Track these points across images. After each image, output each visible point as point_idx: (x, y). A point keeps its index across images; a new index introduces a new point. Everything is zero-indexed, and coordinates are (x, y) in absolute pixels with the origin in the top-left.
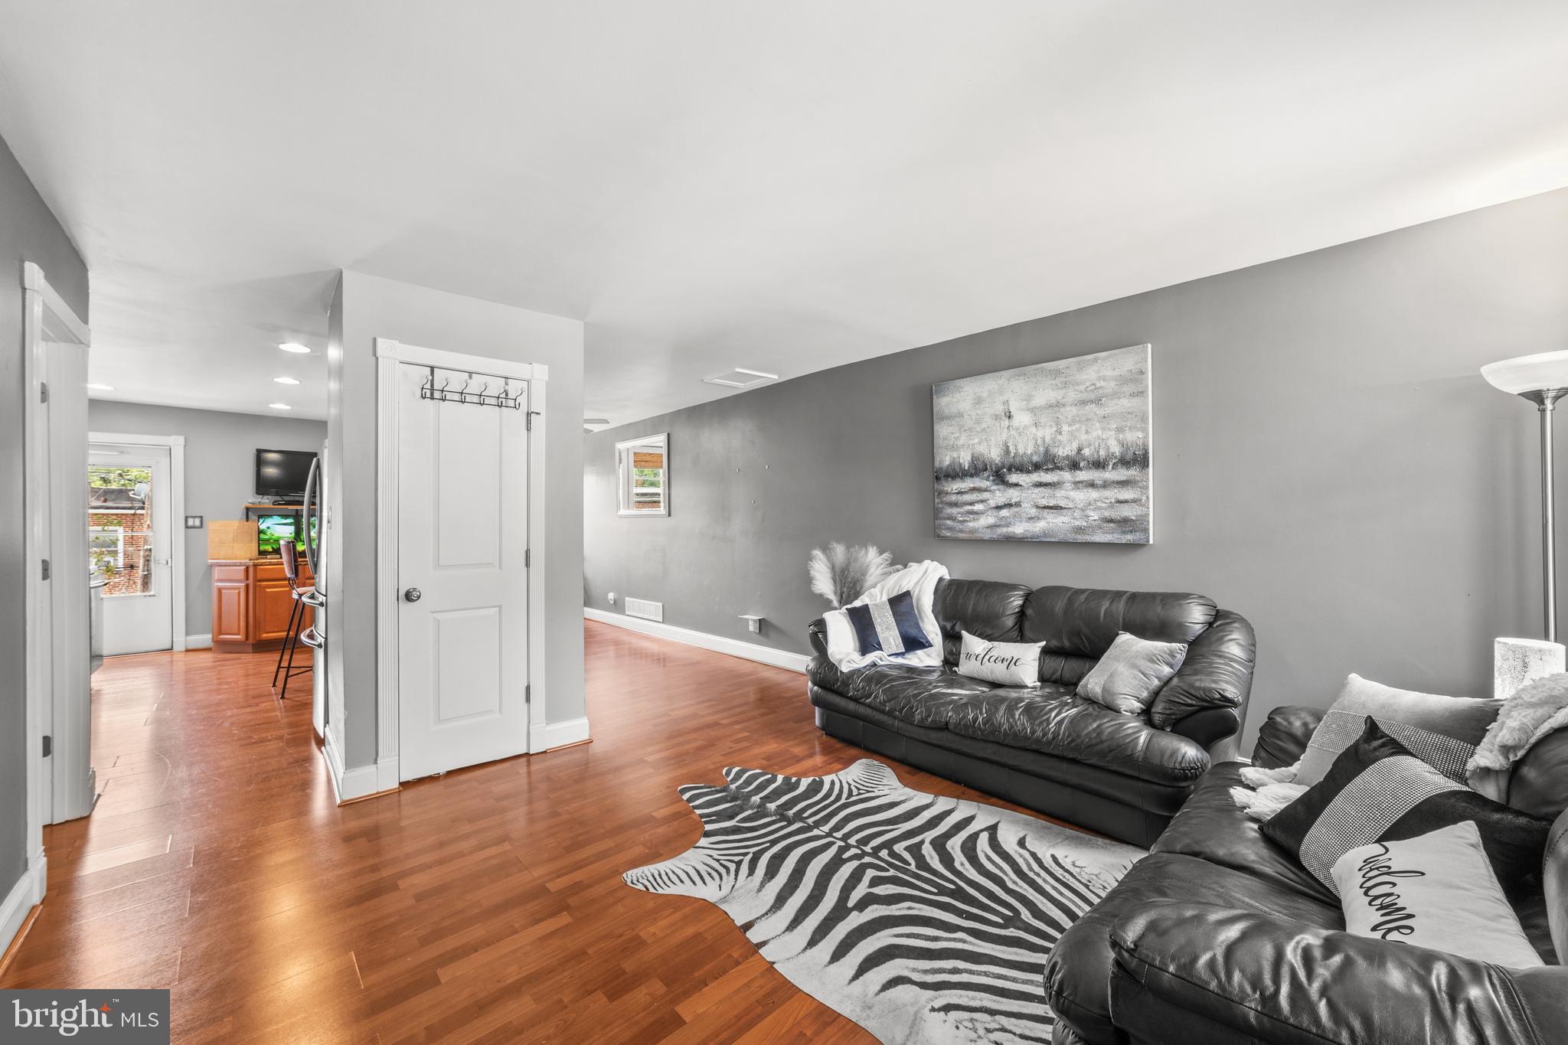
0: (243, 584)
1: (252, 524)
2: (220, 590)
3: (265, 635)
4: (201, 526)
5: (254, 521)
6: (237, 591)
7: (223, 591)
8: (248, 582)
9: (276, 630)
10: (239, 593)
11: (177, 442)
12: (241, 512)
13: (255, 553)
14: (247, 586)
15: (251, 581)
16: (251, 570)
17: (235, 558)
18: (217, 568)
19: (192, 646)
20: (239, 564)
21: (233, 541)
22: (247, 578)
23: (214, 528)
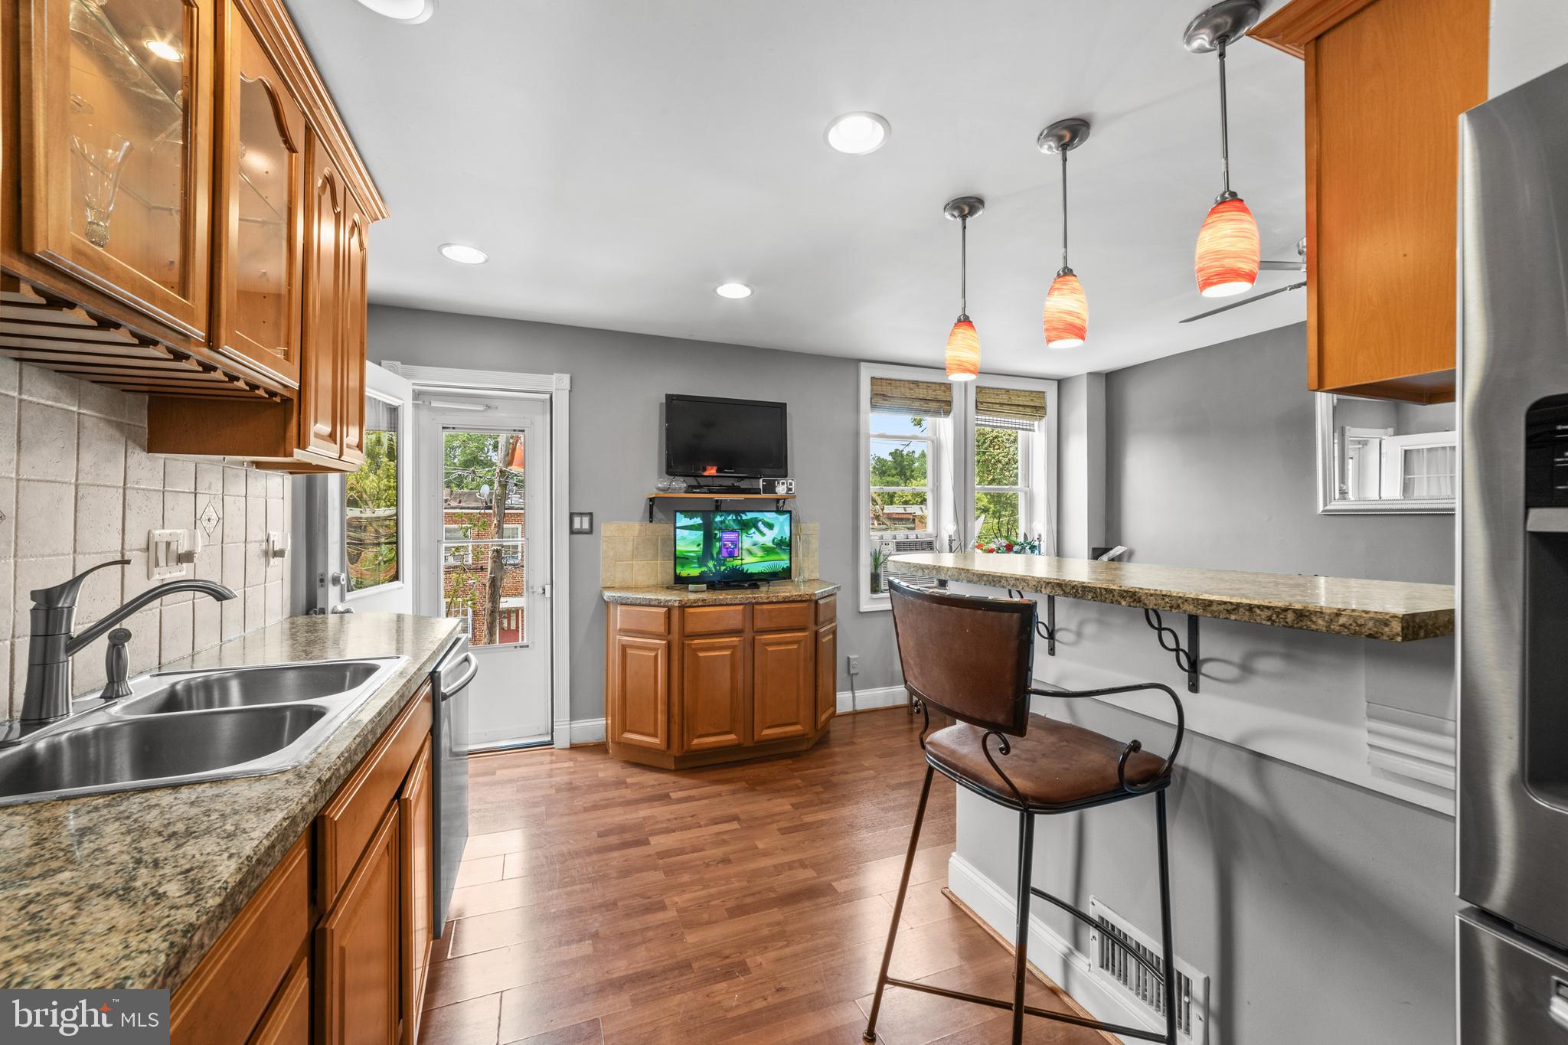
0: (663, 642)
1: (660, 528)
2: (624, 648)
4: (590, 531)
5: (659, 522)
6: (653, 654)
7: (629, 651)
8: (670, 637)
10: (656, 657)
11: (559, 384)
12: (642, 506)
13: (671, 578)
14: (669, 646)
15: (675, 636)
16: (676, 614)
17: (635, 588)
18: (619, 608)
19: (579, 739)
20: (656, 603)
21: (633, 557)
22: (669, 631)
23: (608, 534)
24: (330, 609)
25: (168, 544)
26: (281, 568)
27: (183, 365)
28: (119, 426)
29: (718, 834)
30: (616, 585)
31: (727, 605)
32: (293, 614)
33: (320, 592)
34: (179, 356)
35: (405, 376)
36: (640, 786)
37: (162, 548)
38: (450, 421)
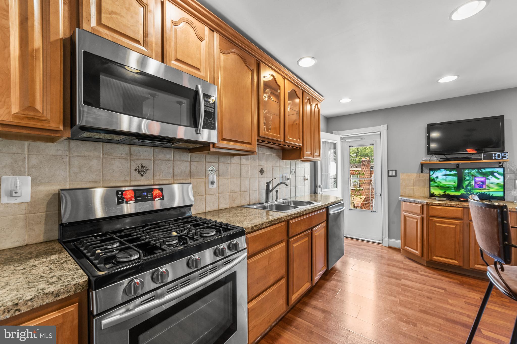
0: (420, 217)
1: (425, 175)
2: (405, 217)
3: (435, 258)
4: (396, 176)
5: (426, 173)
6: (416, 221)
7: (407, 218)
8: (423, 216)
9: (444, 256)
10: (417, 222)
11: (383, 128)
12: (418, 167)
13: (427, 194)
14: (422, 219)
15: (425, 215)
16: (425, 207)
17: (415, 197)
18: (404, 203)
19: (391, 245)
20: (417, 202)
21: (414, 185)
22: (423, 213)
23: (403, 177)
24: (318, 193)
25: (286, 176)
26: (308, 183)
27: (281, 146)
28: (278, 156)
29: (431, 290)
30: (406, 195)
31: (452, 207)
32: (311, 193)
33: (316, 188)
34: (280, 144)
35: (338, 135)
36: (408, 265)
37: (285, 177)
38: (351, 144)
